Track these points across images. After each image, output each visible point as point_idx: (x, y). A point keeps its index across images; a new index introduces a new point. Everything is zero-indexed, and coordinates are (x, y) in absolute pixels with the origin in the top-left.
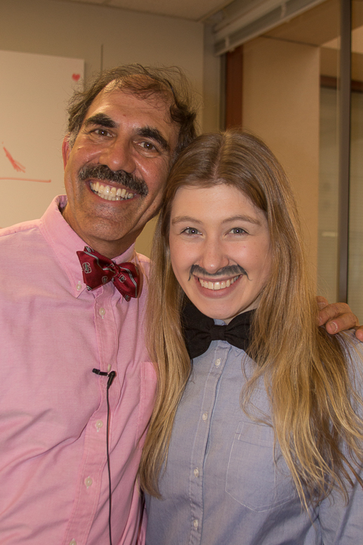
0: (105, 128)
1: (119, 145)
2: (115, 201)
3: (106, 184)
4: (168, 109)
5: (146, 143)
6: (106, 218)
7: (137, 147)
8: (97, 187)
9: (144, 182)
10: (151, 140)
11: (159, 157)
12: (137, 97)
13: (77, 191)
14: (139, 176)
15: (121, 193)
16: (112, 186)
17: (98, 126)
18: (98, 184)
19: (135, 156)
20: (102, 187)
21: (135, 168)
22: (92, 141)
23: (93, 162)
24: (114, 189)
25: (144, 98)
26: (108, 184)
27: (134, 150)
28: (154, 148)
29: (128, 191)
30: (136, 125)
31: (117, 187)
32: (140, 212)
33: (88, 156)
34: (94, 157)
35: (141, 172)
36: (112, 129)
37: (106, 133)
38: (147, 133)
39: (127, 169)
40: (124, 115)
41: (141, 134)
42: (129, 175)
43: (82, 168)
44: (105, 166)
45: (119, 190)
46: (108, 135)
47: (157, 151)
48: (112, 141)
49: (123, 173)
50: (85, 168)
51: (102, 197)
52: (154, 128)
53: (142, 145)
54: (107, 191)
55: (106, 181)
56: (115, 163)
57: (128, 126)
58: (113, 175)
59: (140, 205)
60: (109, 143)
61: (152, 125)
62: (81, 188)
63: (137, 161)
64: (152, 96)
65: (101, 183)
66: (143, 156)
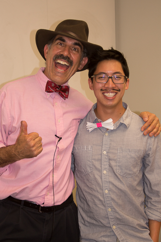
0: (62, 42)
3: (61, 61)
5: (74, 48)
7: (72, 50)
9: (73, 61)
16: (63, 61)
19: (71, 52)
20: (60, 61)
21: (71, 56)
22: (57, 47)
26: (62, 60)
27: (71, 51)
28: (77, 50)
31: (65, 62)
33: (56, 52)
34: (58, 53)
35: (72, 58)
36: (64, 43)
39: (69, 56)
42: (69, 58)
43: (54, 56)
44: (62, 55)
46: (63, 45)
49: (67, 57)
56: (66, 54)
58: (64, 58)
60: (63, 48)
63: (71, 54)
65: (60, 60)
66: (73, 53)
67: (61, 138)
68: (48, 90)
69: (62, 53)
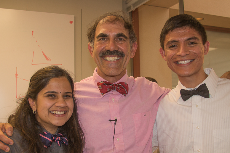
0: (104, 38)
1: (111, 42)
2: (115, 61)
4: (123, 25)
5: (119, 39)
6: (113, 68)
7: (117, 41)
8: (107, 58)
9: (122, 52)
10: (121, 37)
11: (125, 42)
12: (112, 24)
13: (100, 62)
14: (120, 50)
15: (116, 58)
16: (112, 57)
17: (102, 37)
18: (107, 57)
19: (117, 44)
20: (109, 58)
21: (119, 48)
22: (101, 43)
23: (103, 50)
24: (113, 57)
25: (115, 24)
26: (111, 56)
27: (116, 42)
28: (122, 40)
29: (118, 57)
30: (115, 33)
32: (124, 63)
33: (101, 49)
34: (103, 48)
35: (121, 49)
36: (107, 37)
37: (104, 39)
38: (119, 35)
39: (116, 49)
40: (110, 31)
42: (117, 51)
43: (100, 53)
44: (108, 50)
45: (115, 57)
46: (106, 39)
47: (124, 40)
48: (108, 41)
49: (115, 51)
51: (110, 61)
52: (121, 33)
53: (118, 40)
54: (111, 59)
55: (110, 55)
56: (112, 48)
57: (112, 34)
58: (112, 53)
59: (123, 60)
60: (107, 42)
61: (120, 32)
62: (101, 60)
63: (118, 46)
64: (117, 22)
65: (108, 56)
66: (120, 43)
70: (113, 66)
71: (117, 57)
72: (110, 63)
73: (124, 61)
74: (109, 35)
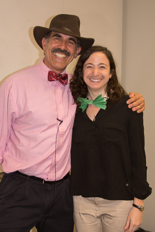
1: (63, 43)
2: (62, 58)
5: (69, 42)
6: (59, 63)
7: (67, 43)
9: (70, 52)
10: (71, 41)
11: (73, 45)
13: (50, 55)
14: (68, 51)
18: (57, 53)
19: (67, 45)
24: (62, 55)
26: (60, 53)
30: (68, 37)
31: (63, 54)
32: (68, 61)
33: (54, 46)
34: (56, 46)
35: (69, 50)
36: (61, 38)
39: (66, 49)
41: (69, 40)
42: (66, 51)
43: (52, 49)
44: (59, 49)
46: (59, 39)
47: (73, 43)
49: (64, 50)
50: (53, 49)
52: (72, 38)
54: (60, 55)
56: (63, 48)
58: (62, 51)
62: (52, 54)
63: (68, 47)
67: (62, 121)
68: (50, 79)
69: (59, 47)
70: (60, 61)
71: (64, 55)
72: (58, 58)
73: (69, 59)
74: (63, 37)
